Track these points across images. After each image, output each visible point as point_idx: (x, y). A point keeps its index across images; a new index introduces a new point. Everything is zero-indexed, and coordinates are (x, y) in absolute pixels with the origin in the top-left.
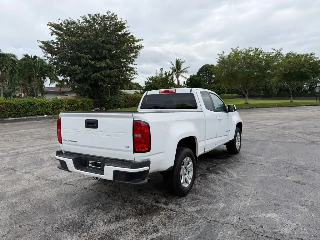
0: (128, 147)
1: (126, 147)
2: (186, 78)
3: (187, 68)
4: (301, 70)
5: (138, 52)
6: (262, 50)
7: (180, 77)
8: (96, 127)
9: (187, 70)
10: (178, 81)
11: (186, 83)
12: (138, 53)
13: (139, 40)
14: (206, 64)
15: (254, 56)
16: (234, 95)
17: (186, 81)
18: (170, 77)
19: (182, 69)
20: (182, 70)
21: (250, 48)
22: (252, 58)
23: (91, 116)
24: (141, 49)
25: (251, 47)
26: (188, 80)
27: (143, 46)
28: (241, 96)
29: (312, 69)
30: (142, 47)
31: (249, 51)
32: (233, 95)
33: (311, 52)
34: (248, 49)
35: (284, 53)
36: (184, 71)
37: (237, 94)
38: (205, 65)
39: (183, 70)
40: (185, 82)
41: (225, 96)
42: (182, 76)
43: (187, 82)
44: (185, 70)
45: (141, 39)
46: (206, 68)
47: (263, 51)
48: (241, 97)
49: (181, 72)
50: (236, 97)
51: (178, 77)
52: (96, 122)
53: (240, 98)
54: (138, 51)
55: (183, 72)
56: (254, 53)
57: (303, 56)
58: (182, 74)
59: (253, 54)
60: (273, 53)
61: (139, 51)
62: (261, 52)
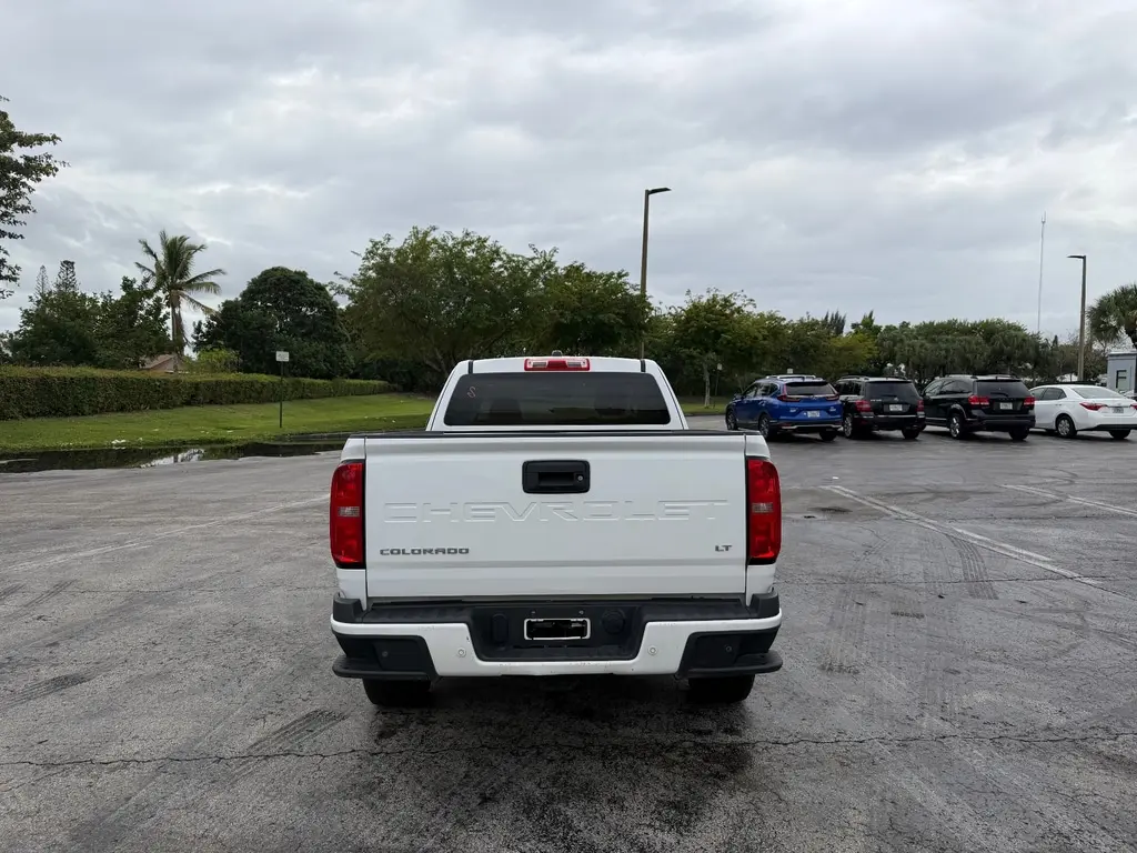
0: (727, 548)
1: (717, 549)
2: (207, 310)
3: (213, 273)
4: (601, 316)
5: (24, 184)
6: (498, 245)
7: (184, 304)
8: (584, 487)
9: (212, 279)
10: (177, 320)
11: (204, 329)
12: (25, 190)
13: (40, 139)
14: (276, 266)
15: (475, 259)
16: (376, 382)
17: (204, 321)
18: (148, 303)
19: (193, 272)
20: (194, 280)
21: (468, 234)
22: (470, 268)
23: (556, 447)
24: (43, 177)
25: (469, 231)
26: (213, 318)
27: (57, 165)
28: (396, 385)
29: (624, 316)
30: (49, 170)
31: (465, 244)
32: (371, 381)
33: (620, 270)
34: (459, 235)
35: (562, 263)
36: (198, 281)
37: (383, 378)
38: (275, 270)
39: (197, 278)
40: (200, 323)
41: (350, 385)
42: (191, 300)
43: (209, 325)
44: (205, 280)
45: (47, 134)
46: (279, 280)
47: (502, 250)
48: (395, 390)
49: (191, 284)
50: (382, 391)
51: (173, 303)
52: (584, 468)
53: (394, 394)
54: (25, 180)
55: (199, 287)
56: (473, 251)
57: (600, 277)
58: (194, 295)
59: (474, 255)
60: (532, 259)
61: (30, 183)
62: (497, 252)
